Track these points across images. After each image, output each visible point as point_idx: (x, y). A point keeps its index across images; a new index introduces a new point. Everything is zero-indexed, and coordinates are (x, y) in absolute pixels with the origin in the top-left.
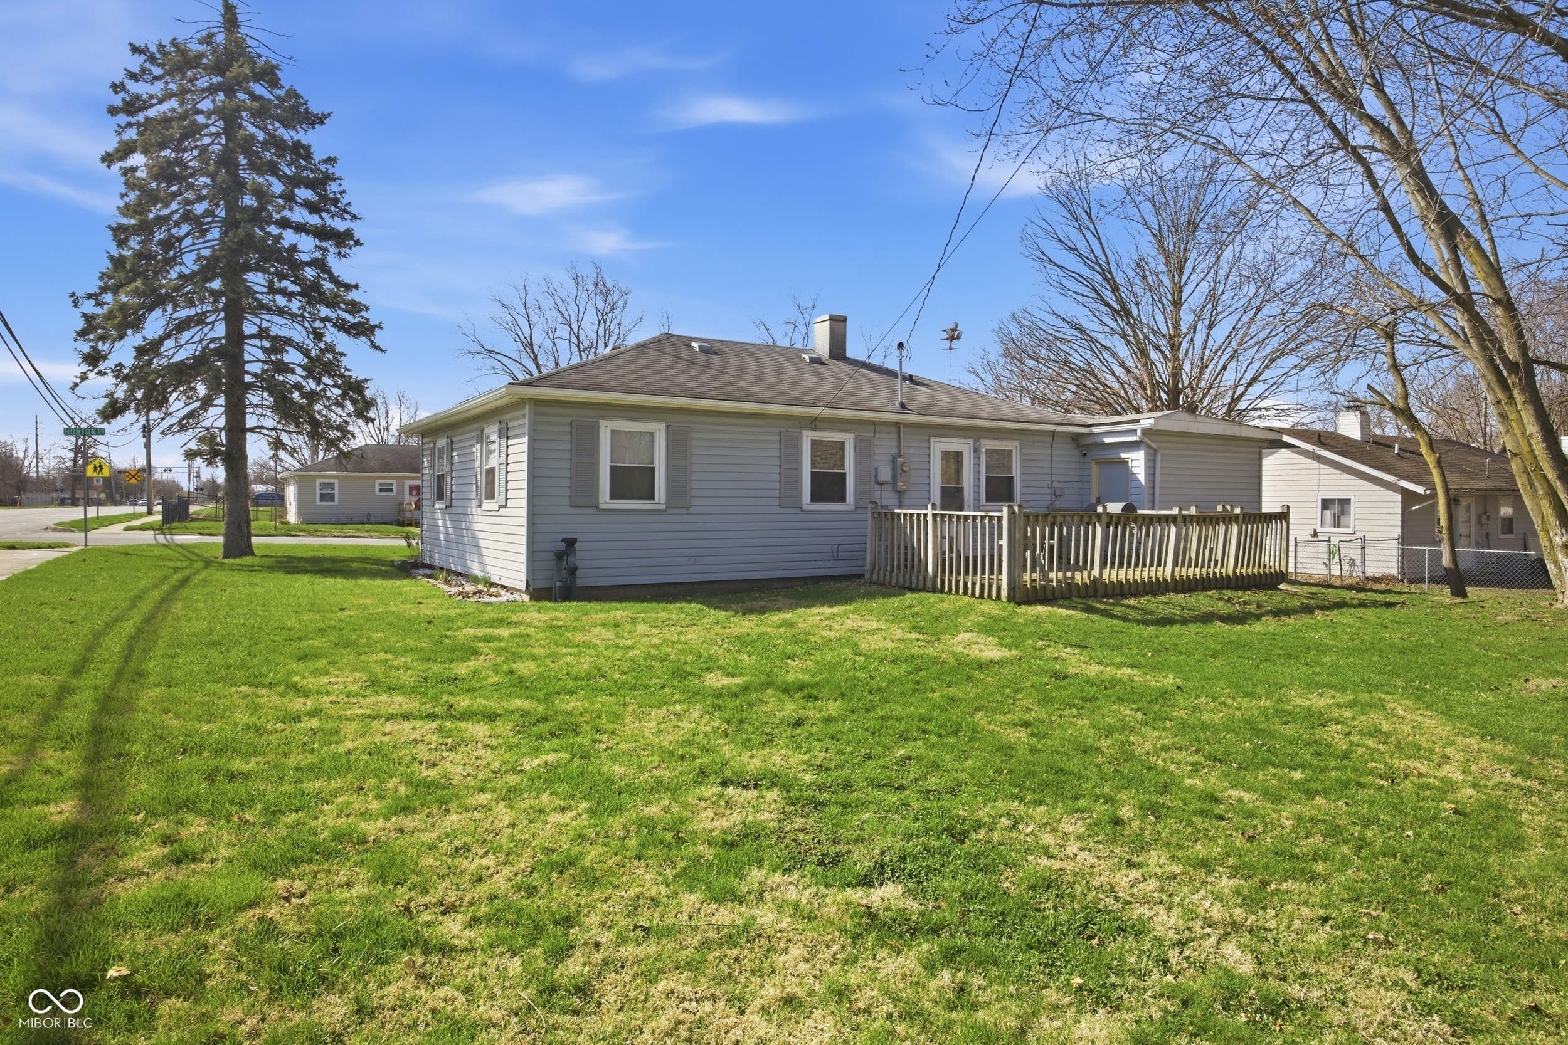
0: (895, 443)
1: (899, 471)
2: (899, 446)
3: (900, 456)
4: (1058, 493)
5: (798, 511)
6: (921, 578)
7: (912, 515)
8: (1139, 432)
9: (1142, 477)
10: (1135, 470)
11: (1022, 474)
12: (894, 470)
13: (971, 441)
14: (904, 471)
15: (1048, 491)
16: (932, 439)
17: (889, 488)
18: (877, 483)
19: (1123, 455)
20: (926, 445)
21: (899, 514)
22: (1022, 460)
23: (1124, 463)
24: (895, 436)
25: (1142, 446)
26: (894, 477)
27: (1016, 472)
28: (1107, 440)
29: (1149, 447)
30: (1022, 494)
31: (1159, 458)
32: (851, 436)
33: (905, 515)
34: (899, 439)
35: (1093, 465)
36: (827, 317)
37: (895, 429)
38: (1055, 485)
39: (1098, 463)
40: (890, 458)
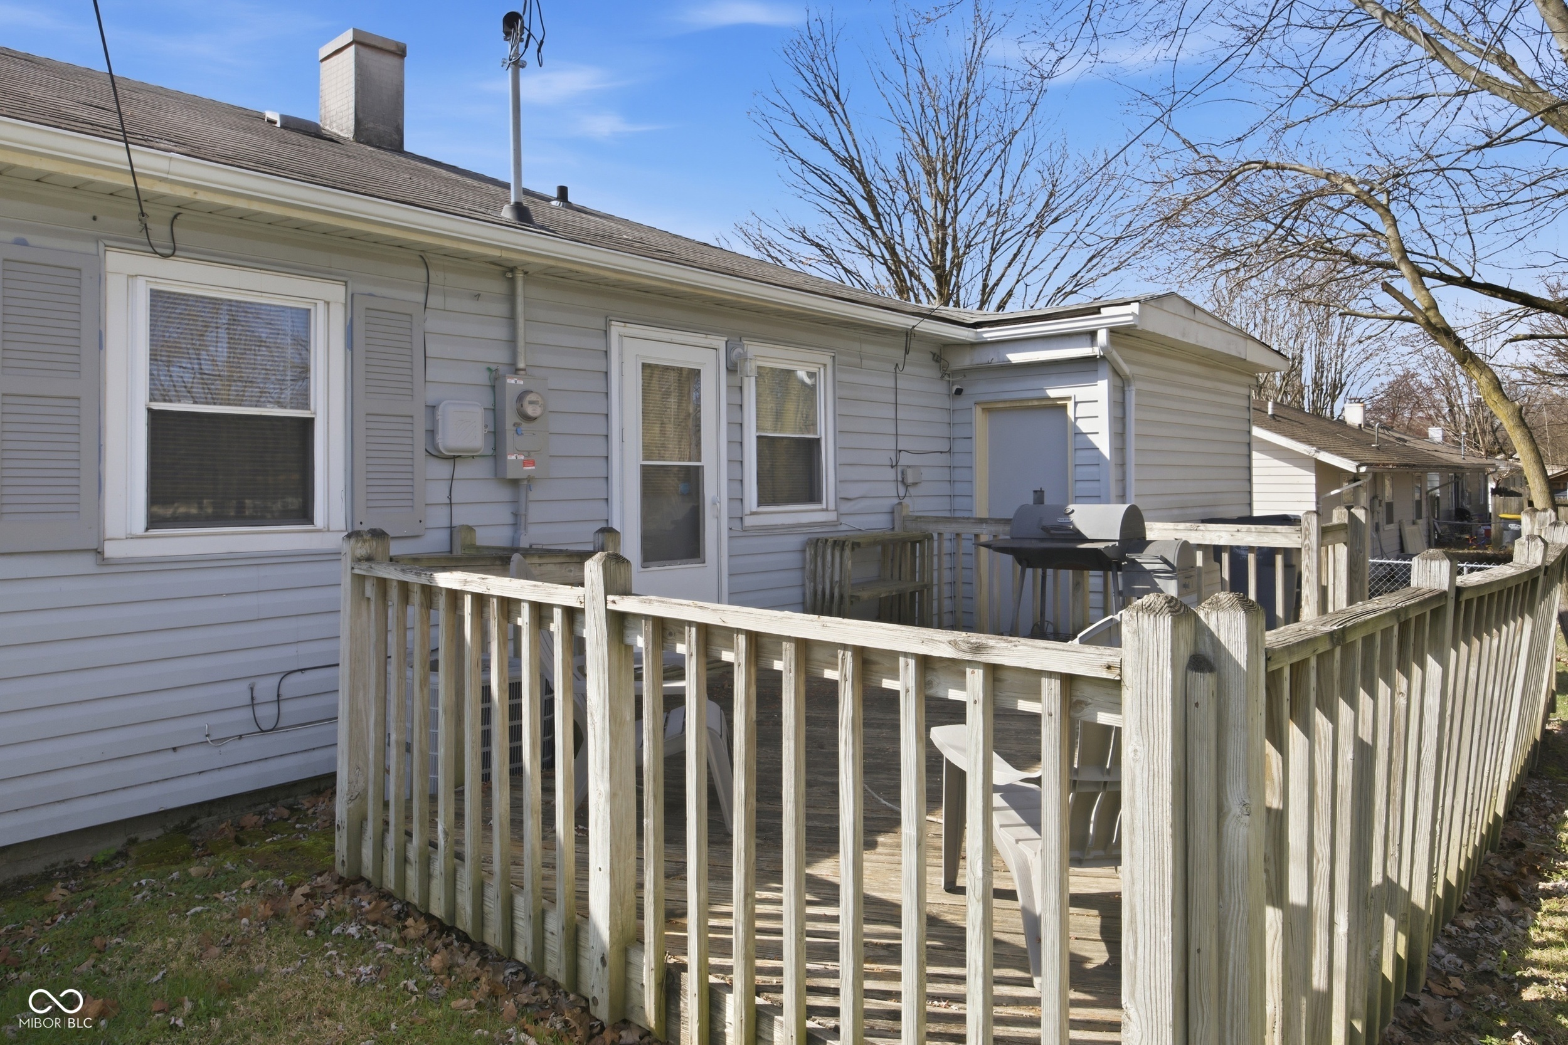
0: (500, 332)
1: (510, 418)
2: (512, 341)
3: (516, 371)
4: (910, 479)
5: (87, 563)
6: (554, 923)
7: (508, 606)
8: (1102, 337)
9: (1103, 443)
10: (1083, 426)
11: (839, 432)
12: (495, 412)
13: (720, 342)
14: (529, 419)
15: (891, 474)
16: (616, 329)
17: (481, 469)
18: (435, 454)
19: (1053, 393)
20: (598, 344)
21: (455, 596)
22: (838, 399)
23: (1058, 408)
24: (501, 309)
25: (1105, 369)
26: (496, 435)
27: (825, 430)
28: (1016, 357)
29: (1116, 372)
30: (839, 482)
31: (1132, 398)
32: (336, 292)
33: (481, 600)
34: (512, 318)
35: (978, 414)
36: (348, 36)
37: (498, 287)
38: (905, 460)
39: (990, 410)
40: (483, 378)
